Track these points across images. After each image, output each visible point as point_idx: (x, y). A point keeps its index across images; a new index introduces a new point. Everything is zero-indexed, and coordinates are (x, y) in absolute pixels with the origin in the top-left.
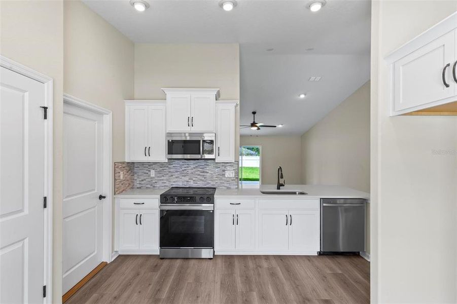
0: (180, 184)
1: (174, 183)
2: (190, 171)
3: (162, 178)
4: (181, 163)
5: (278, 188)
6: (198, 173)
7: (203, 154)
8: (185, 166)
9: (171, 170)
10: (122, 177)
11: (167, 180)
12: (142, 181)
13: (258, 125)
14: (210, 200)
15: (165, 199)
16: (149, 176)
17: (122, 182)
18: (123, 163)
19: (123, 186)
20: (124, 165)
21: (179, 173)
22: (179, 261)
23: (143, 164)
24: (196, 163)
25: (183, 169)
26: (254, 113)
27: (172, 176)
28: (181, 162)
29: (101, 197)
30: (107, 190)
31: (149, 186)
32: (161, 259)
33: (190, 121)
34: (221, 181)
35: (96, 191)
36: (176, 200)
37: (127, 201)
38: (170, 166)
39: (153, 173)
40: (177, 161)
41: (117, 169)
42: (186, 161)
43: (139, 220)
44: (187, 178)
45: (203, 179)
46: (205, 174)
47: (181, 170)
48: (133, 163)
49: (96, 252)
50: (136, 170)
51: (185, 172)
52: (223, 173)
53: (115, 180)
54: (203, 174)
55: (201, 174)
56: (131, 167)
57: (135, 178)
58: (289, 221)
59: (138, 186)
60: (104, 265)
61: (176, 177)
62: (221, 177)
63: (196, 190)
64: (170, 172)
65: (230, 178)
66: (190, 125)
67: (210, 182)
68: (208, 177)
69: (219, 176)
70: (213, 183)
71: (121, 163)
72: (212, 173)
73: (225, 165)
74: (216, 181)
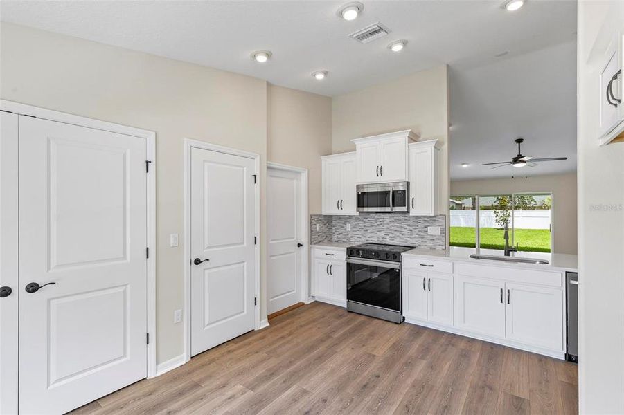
0: (376, 240)
1: (369, 239)
2: (386, 226)
3: (358, 232)
4: (376, 217)
5: (507, 254)
6: (395, 228)
7: (393, 206)
8: (381, 220)
9: (366, 225)
10: (318, 229)
11: (362, 235)
12: (339, 234)
13: (525, 159)
14: (396, 257)
15: (352, 252)
16: (345, 230)
17: (319, 234)
18: (320, 216)
19: (319, 238)
20: (320, 218)
21: (373, 228)
22: (364, 317)
23: (339, 217)
24: (393, 217)
25: (379, 223)
26: (519, 141)
27: (367, 230)
28: (376, 216)
29: (299, 245)
30: (304, 239)
31: (345, 240)
32: (349, 311)
33: (379, 171)
34: (423, 239)
35: (295, 239)
36: (361, 254)
37: (320, 251)
38: (364, 220)
39: (348, 227)
40: (371, 215)
41: (313, 221)
42: (381, 214)
43: (329, 270)
44: (382, 234)
45: (401, 235)
46: (403, 230)
47: (376, 224)
48: (331, 216)
49: (295, 292)
50: (334, 223)
51: (381, 226)
52: (425, 229)
53: (311, 231)
54: (400, 230)
55: (398, 229)
56: (328, 220)
57: (334, 232)
58: (506, 298)
59: (336, 239)
60: (301, 305)
61: (372, 232)
62: (422, 234)
63: (393, 247)
64: (365, 226)
65: (435, 236)
66: (379, 174)
67: (409, 239)
68: (406, 233)
69: (419, 233)
70: (412, 241)
71: (317, 215)
72: (411, 228)
73: (428, 219)
74: (416, 239)
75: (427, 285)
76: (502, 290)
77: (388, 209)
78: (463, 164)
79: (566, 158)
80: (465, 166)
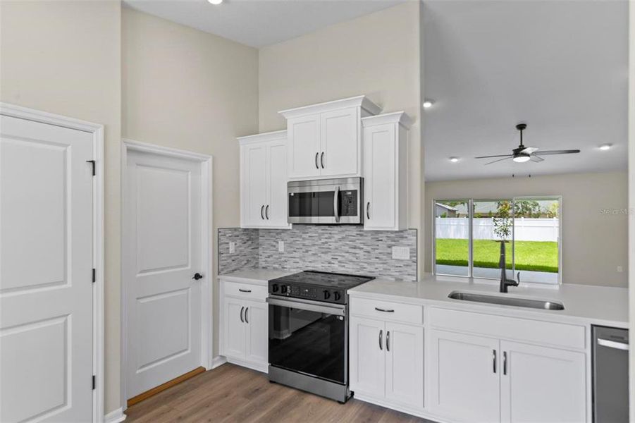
0: (319, 267)
1: (309, 264)
2: (333, 246)
3: (295, 254)
4: (320, 231)
5: (504, 289)
6: (347, 248)
8: (326, 236)
9: (306, 242)
10: (232, 250)
11: (300, 258)
12: (269, 257)
13: (528, 150)
15: (277, 288)
16: (277, 250)
17: (233, 258)
18: (236, 229)
19: (234, 263)
20: (237, 233)
21: (316, 247)
22: (292, 392)
23: (269, 231)
24: (343, 231)
25: (323, 241)
26: (521, 127)
27: (307, 251)
28: (319, 229)
29: (198, 277)
30: (206, 268)
31: (277, 266)
32: (271, 382)
33: (320, 160)
34: (385, 266)
35: (189, 267)
36: (289, 291)
37: (231, 285)
38: (304, 236)
39: (281, 246)
40: (314, 228)
41: (222, 238)
42: (327, 227)
43: (244, 315)
44: (328, 257)
45: (354, 259)
46: (357, 251)
47: (320, 242)
48: (257, 230)
49: (189, 351)
50: (261, 240)
51: (326, 246)
52: (389, 250)
53: (219, 253)
54: (353, 251)
55: (351, 250)
56: (252, 235)
57: (260, 253)
58: (501, 364)
59: (264, 265)
60: (201, 371)
61: (314, 254)
62: (384, 257)
63: (343, 278)
64: (304, 245)
65: (402, 261)
66: (319, 165)
67: (366, 265)
68: (362, 257)
69: (381, 256)
70: (370, 268)
71: (230, 229)
72: (369, 249)
73: (393, 235)
74: (377, 266)
75: (385, 343)
76: (495, 352)
77: (331, 220)
78: (452, 158)
79: (578, 151)
80: (454, 160)
